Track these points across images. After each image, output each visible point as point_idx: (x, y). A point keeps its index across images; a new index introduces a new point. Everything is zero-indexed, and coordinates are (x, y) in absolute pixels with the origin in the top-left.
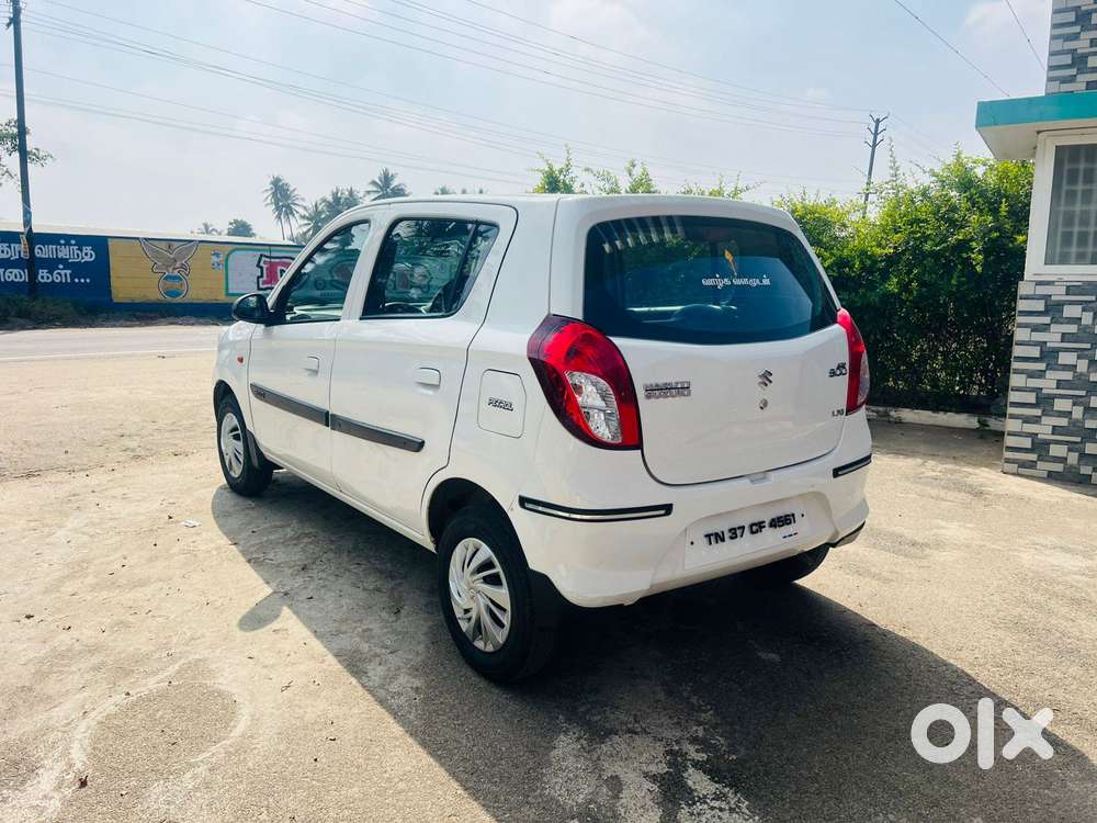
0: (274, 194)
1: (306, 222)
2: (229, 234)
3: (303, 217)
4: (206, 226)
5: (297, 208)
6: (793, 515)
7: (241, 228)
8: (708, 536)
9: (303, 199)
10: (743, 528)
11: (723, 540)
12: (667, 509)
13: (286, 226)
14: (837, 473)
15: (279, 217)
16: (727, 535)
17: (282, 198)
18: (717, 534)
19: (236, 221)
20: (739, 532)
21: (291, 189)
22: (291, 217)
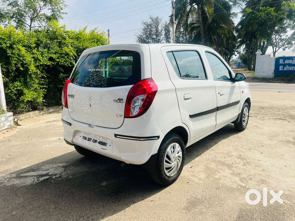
6: (106, 144)
8: (83, 137)
10: (91, 139)
12: (70, 124)
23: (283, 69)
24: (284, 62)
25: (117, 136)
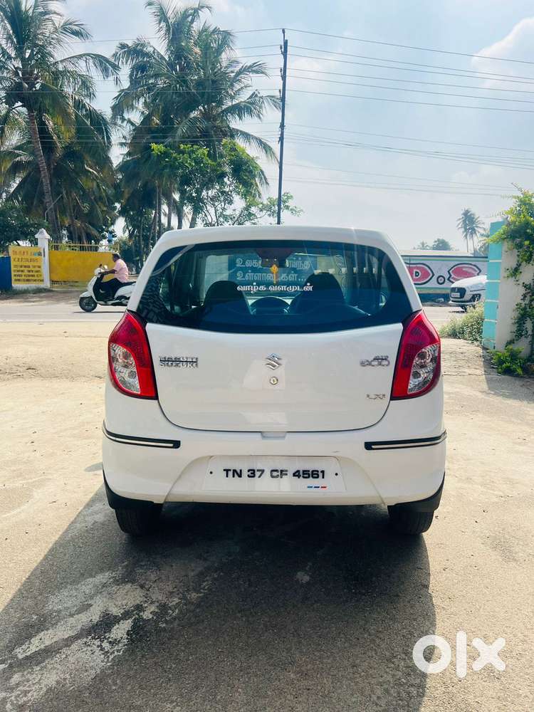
0: (464, 221)
1: (485, 238)
2: (434, 248)
3: (482, 235)
4: (423, 244)
5: (479, 230)
6: (323, 472)
7: (442, 245)
8: (227, 471)
9: (483, 223)
10: (263, 471)
11: (240, 476)
12: (176, 444)
13: (470, 243)
14: (369, 446)
15: (466, 236)
16: (245, 473)
17: (469, 223)
18: (235, 471)
19: (439, 240)
20: (258, 474)
21: (476, 217)
22: (474, 235)
23: (244, 277)
24: (244, 263)
25: (373, 447)
